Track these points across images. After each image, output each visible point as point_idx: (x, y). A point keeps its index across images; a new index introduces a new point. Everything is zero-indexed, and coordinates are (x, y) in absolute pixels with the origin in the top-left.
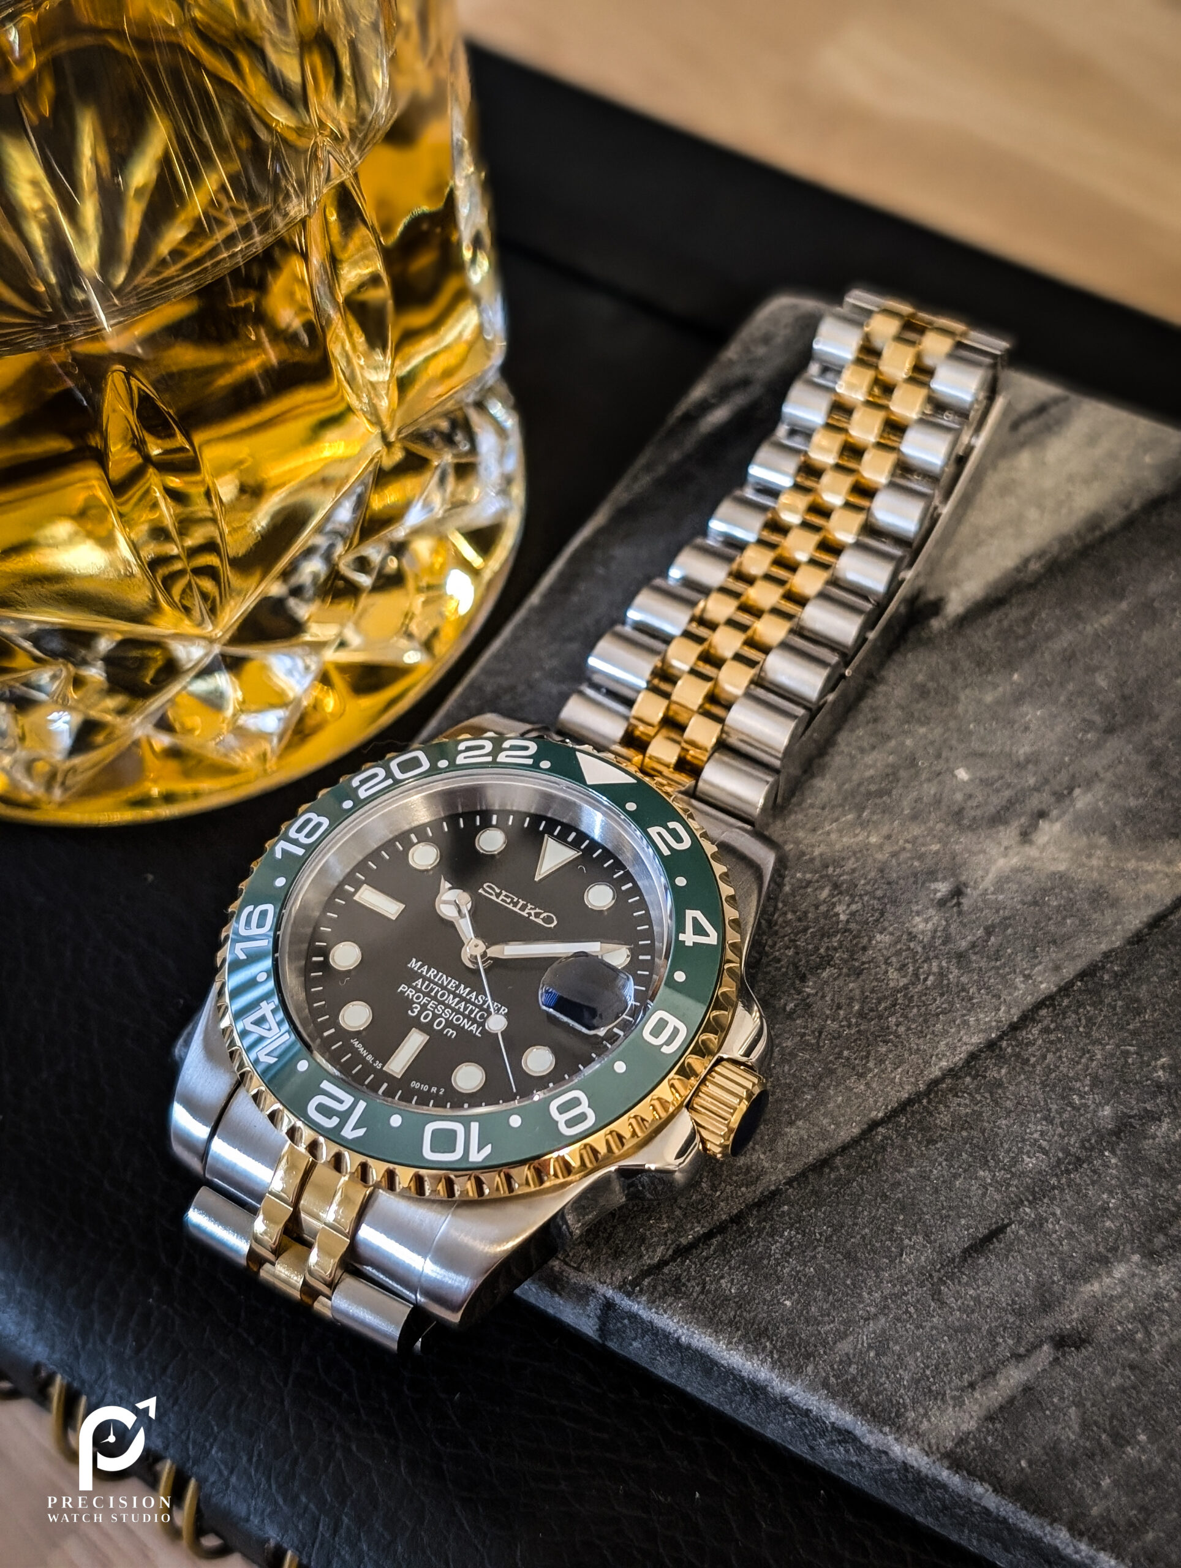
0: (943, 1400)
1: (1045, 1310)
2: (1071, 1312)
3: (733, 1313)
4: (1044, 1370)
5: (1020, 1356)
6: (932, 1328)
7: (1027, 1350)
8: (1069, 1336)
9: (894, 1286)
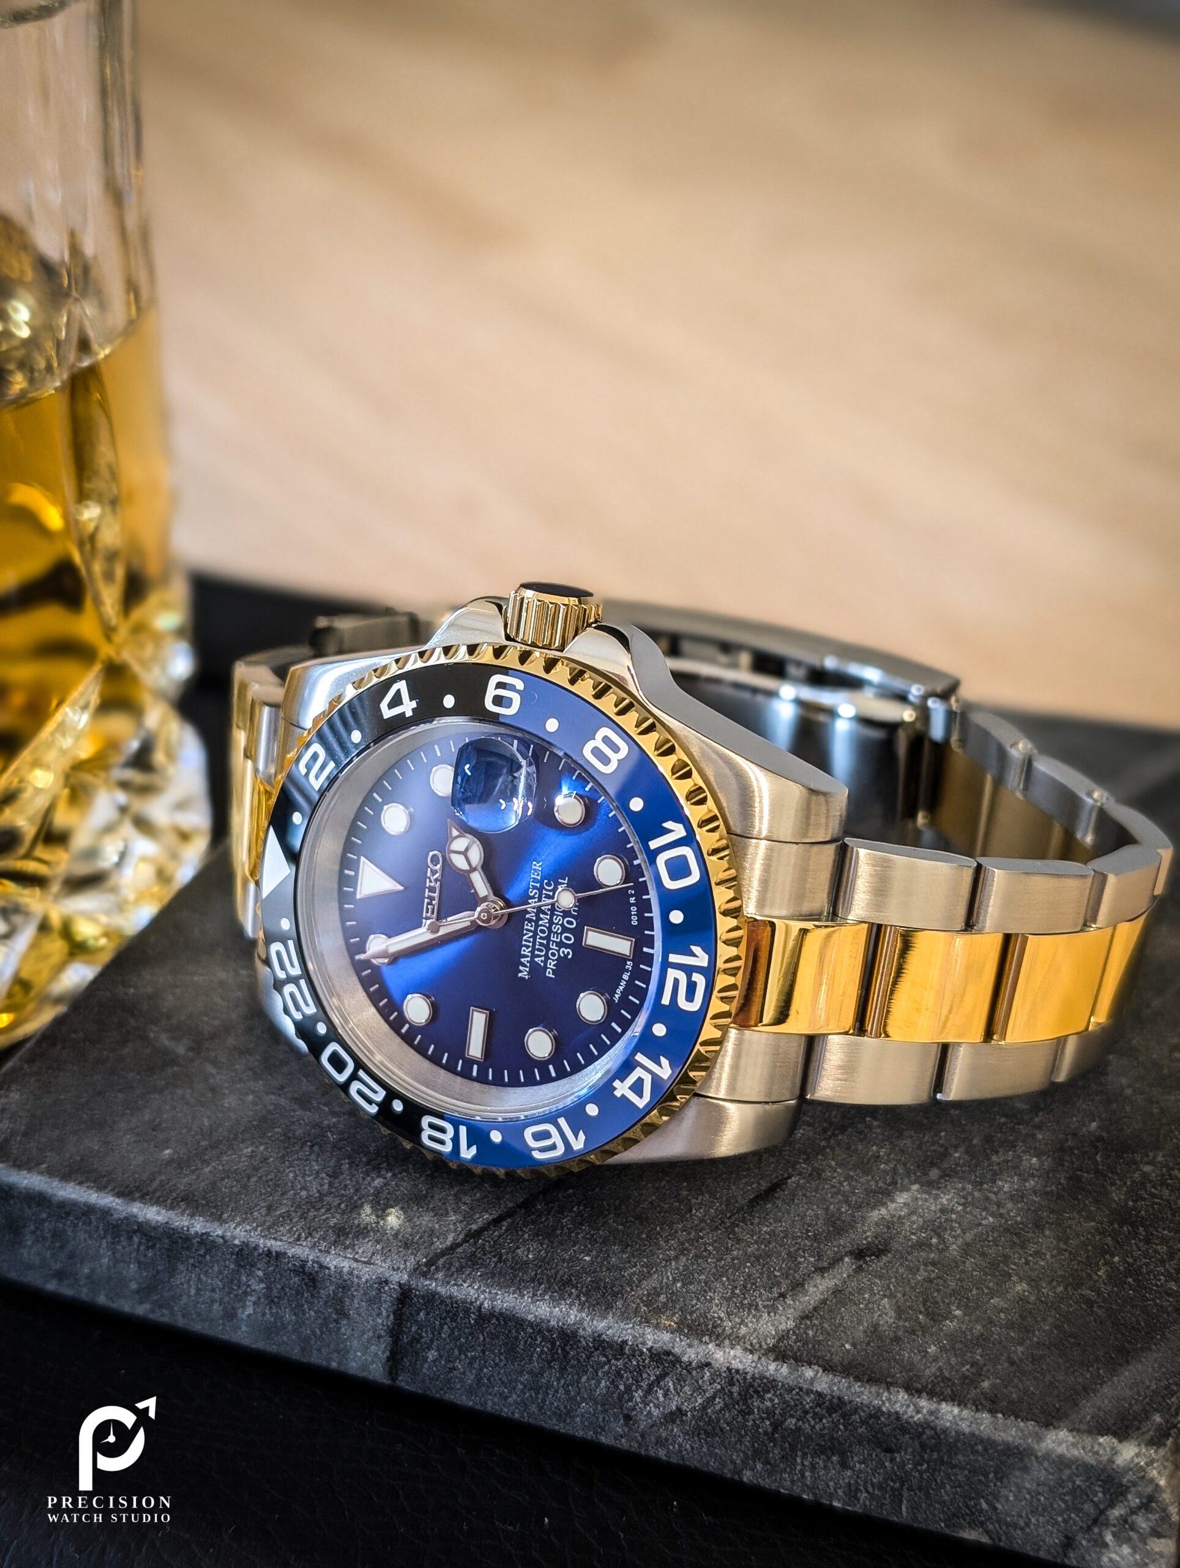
0: (757, 1309)
1: (838, 1233)
2: (864, 1232)
3: (533, 1273)
4: (849, 1276)
5: (824, 1268)
6: (733, 1259)
7: (829, 1264)
8: (868, 1249)
9: (690, 1233)
